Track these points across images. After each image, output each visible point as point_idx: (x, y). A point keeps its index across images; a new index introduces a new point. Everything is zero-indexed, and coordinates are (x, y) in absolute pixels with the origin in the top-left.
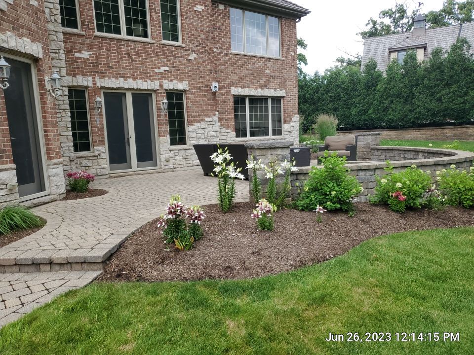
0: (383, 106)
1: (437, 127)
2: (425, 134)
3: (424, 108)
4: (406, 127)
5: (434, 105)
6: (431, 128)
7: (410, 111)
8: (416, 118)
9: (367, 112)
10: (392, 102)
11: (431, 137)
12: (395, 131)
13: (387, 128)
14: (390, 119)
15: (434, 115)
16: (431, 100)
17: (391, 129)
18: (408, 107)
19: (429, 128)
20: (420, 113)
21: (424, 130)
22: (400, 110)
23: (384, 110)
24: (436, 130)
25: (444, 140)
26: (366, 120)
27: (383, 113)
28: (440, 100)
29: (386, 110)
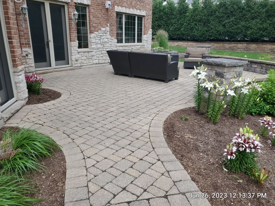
0: (190, 27)
1: (221, 42)
2: (214, 46)
3: (215, 30)
4: (203, 41)
5: (221, 28)
6: (217, 42)
7: (206, 31)
8: (209, 36)
9: (180, 30)
10: (196, 25)
11: (217, 47)
12: (196, 43)
13: (191, 40)
14: (194, 35)
15: (220, 35)
16: (219, 25)
17: (194, 42)
18: (206, 28)
19: (216, 42)
20: (213, 32)
21: (213, 43)
22: (201, 30)
23: (190, 30)
24: (220, 44)
25: (224, 50)
26: (179, 34)
27: (190, 31)
28: (224, 26)
29: (192, 29)
